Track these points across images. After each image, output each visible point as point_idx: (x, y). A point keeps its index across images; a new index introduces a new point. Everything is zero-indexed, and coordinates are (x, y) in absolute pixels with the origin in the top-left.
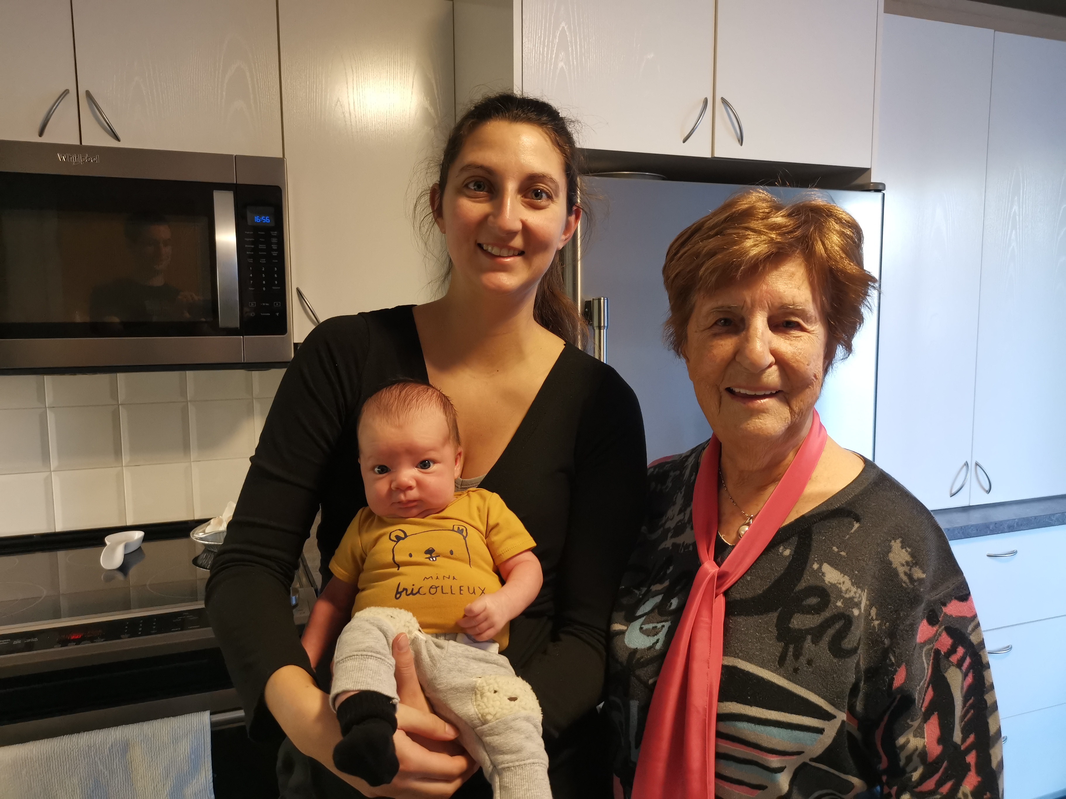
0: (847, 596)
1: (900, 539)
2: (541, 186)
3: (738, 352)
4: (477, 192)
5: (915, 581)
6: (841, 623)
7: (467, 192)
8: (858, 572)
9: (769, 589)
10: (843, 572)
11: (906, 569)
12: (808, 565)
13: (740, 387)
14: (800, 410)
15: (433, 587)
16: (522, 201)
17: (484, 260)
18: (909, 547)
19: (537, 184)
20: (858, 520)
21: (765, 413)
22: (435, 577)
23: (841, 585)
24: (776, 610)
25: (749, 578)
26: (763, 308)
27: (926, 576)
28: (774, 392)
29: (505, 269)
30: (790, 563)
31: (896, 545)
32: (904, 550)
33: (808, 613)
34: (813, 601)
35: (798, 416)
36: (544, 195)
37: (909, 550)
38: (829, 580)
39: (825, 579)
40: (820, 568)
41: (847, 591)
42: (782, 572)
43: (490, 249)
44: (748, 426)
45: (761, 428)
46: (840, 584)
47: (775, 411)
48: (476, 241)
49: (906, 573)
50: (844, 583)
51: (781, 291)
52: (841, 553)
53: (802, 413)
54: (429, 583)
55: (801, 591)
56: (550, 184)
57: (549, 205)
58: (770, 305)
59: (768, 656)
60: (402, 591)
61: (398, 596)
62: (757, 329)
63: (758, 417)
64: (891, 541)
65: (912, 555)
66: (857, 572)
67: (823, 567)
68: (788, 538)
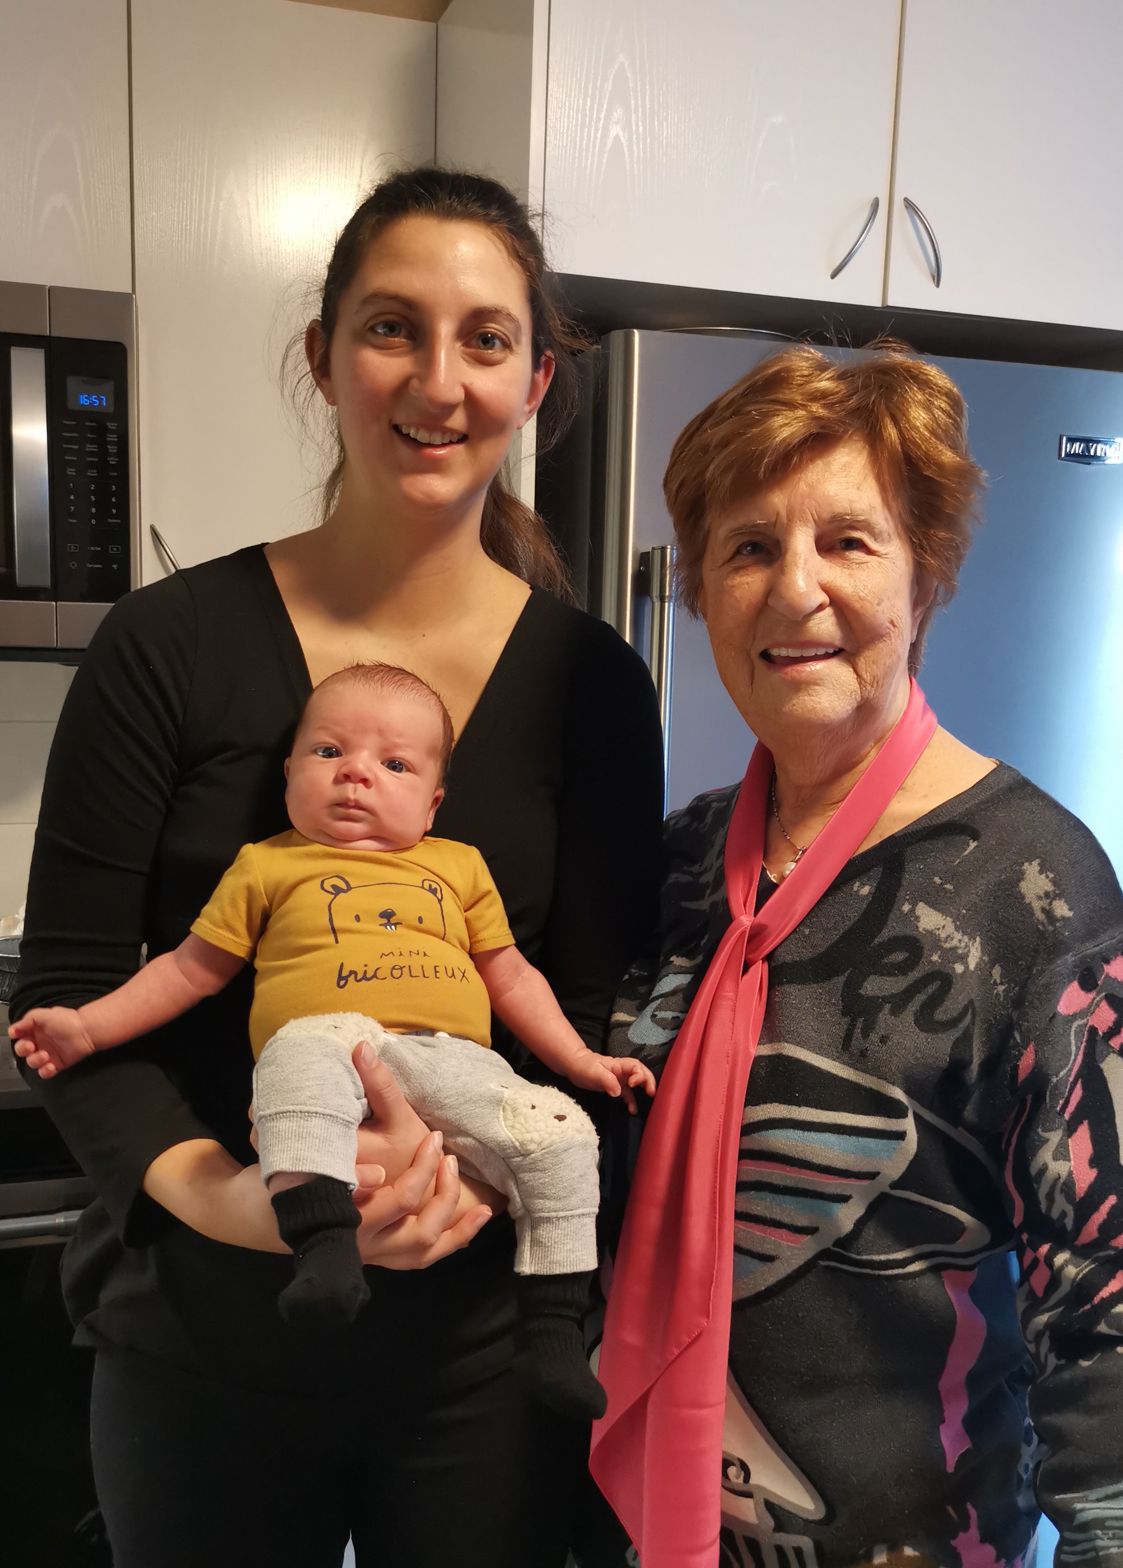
0: (947, 945)
1: (1038, 861)
2: (493, 327)
3: (771, 591)
4: (391, 339)
5: (1058, 920)
6: (936, 985)
7: (373, 339)
8: (966, 911)
9: (835, 944)
10: (944, 912)
11: (1045, 903)
12: (896, 906)
13: (779, 645)
14: (874, 678)
15: (396, 967)
16: (464, 353)
17: (405, 452)
18: (1052, 872)
19: (483, 325)
20: (975, 836)
21: (819, 685)
22: (397, 953)
23: (940, 930)
24: (843, 973)
25: (807, 931)
26: (805, 521)
27: (1073, 915)
28: (831, 651)
29: (437, 467)
30: (869, 905)
31: (1032, 869)
32: (1043, 876)
33: (890, 974)
34: (899, 957)
35: (872, 687)
36: (497, 342)
37: (1051, 875)
38: (923, 926)
39: (919, 926)
40: (913, 910)
41: (947, 938)
42: (856, 919)
43: (412, 433)
44: (794, 707)
45: (814, 708)
46: (938, 929)
47: (835, 682)
48: (390, 421)
49: (1043, 910)
50: (944, 927)
51: (831, 493)
52: (946, 886)
53: (877, 683)
54: (389, 962)
55: (881, 945)
56: (507, 323)
57: (505, 358)
58: (816, 517)
59: (828, 1039)
60: (349, 976)
61: (342, 983)
62: (797, 554)
63: (809, 694)
64: (1023, 863)
65: (1054, 882)
66: (964, 911)
67: (917, 908)
68: (868, 870)
